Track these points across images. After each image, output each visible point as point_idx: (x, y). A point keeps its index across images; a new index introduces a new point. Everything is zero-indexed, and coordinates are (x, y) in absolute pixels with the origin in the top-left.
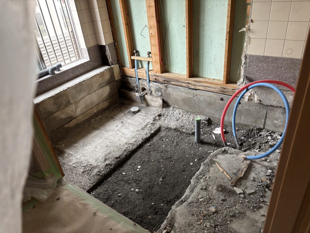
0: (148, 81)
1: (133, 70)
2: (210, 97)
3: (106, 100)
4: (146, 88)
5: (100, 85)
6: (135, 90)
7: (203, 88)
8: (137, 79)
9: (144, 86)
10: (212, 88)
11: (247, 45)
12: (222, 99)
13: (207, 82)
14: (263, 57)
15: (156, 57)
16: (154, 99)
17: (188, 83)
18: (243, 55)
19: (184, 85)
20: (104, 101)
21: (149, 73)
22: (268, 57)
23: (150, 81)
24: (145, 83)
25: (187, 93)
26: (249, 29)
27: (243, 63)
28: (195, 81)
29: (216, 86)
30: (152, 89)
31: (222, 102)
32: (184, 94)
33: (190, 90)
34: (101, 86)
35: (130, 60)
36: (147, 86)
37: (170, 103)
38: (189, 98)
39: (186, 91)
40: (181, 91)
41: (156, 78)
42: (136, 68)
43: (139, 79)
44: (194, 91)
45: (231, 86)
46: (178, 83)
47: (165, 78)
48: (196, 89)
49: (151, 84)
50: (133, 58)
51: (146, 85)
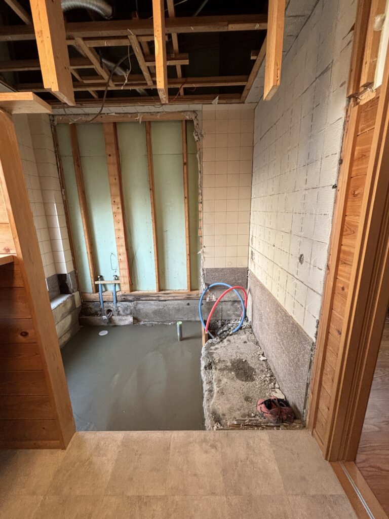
0: (115, 301)
1: (97, 294)
2: (178, 304)
3: (68, 331)
4: (112, 309)
5: (63, 315)
6: (98, 314)
7: (172, 298)
8: (102, 302)
9: (109, 308)
10: (180, 296)
11: (203, 262)
12: (188, 304)
13: (175, 293)
14: (215, 269)
15: (125, 278)
16: (124, 318)
17: (159, 296)
18: (201, 269)
19: (154, 298)
20: (67, 332)
21: (116, 294)
22: (218, 269)
23: (117, 301)
24: (111, 305)
25: (157, 305)
26: (203, 252)
27: (202, 274)
28: (165, 294)
29: (183, 295)
30: (120, 309)
31: (189, 306)
32: (154, 307)
33: (160, 302)
34: (63, 317)
35: (93, 285)
36: (114, 307)
37: (140, 318)
38: (160, 309)
39: (156, 304)
40: (151, 305)
41: (125, 297)
42: (100, 292)
43: (104, 302)
44: (164, 302)
45: (195, 292)
46: (148, 298)
47: (134, 296)
48: (166, 300)
49: (118, 304)
50: (96, 283)
51: (112, 306)
